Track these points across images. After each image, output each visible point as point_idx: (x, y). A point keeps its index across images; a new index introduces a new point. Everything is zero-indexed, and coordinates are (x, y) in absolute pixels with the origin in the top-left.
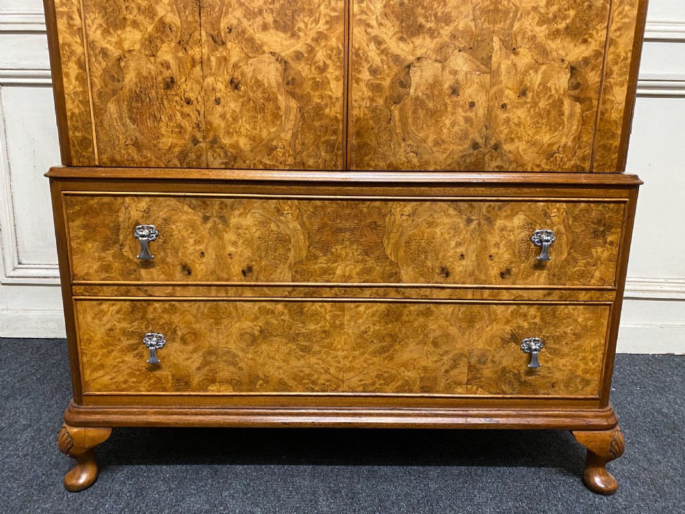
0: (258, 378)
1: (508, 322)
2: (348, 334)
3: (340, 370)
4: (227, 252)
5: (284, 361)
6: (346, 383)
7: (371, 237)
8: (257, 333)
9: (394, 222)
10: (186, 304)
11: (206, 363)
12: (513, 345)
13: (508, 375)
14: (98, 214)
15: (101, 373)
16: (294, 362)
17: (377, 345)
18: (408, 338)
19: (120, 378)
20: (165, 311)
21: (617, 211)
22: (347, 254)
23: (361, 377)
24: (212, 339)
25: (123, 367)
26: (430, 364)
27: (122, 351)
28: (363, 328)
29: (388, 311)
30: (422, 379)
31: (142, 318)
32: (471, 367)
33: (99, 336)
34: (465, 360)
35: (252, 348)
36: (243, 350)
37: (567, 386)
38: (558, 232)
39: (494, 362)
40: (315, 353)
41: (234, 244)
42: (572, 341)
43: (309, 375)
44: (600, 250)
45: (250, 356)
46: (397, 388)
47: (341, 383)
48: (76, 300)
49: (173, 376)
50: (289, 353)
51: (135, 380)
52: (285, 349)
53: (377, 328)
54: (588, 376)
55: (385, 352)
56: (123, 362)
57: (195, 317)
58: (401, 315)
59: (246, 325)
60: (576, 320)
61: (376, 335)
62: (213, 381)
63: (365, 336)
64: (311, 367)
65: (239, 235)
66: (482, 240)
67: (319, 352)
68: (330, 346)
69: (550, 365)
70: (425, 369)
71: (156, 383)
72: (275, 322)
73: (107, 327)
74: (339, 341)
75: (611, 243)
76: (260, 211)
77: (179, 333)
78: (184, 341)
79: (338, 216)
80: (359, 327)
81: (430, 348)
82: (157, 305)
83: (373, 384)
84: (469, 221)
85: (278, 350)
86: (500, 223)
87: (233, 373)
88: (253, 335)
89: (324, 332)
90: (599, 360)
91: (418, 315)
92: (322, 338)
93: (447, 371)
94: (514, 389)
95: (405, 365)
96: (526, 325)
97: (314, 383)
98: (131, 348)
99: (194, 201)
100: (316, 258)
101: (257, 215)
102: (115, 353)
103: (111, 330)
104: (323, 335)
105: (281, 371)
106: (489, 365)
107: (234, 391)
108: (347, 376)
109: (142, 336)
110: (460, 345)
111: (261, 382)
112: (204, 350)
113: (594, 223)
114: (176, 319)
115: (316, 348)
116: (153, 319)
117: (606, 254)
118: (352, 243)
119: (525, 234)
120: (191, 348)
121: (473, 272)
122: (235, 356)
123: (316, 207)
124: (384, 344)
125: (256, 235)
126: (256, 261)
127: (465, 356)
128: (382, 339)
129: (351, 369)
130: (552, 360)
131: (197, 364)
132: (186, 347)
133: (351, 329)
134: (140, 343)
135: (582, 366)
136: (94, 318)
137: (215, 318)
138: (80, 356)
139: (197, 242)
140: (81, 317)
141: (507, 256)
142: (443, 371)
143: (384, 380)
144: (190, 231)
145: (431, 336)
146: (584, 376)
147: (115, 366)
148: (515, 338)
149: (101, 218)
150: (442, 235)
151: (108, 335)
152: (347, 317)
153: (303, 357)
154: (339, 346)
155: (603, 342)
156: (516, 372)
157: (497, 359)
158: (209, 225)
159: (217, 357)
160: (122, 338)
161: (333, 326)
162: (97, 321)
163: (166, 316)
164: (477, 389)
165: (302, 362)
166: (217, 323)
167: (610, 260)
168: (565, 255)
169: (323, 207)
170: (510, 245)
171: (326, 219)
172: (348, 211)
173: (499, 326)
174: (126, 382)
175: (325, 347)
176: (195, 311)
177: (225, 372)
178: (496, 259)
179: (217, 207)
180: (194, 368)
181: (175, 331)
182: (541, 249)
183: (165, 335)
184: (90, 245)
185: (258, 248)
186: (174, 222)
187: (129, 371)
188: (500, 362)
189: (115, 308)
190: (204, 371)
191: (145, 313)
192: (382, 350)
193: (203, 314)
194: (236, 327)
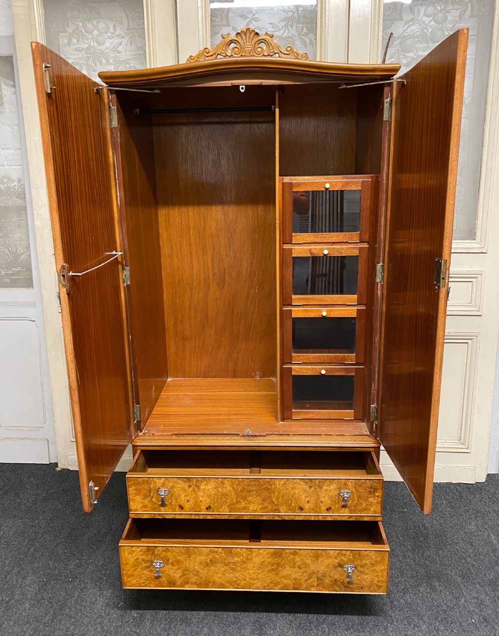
0: (210, 582)
1: (336, 558)
2: (255, 563)
3: (251, 579)
4: (199, 500)
5: (223, 574)
6: (255, 585)
7: (265, 494)
8: (209, 561)
9: (276, 487)
10: (174, 548)
11: (183, 575)
12: (339, 568)
13: (338, 583)
14: (142, 484)
15: (132, 578)
16: (227, 575)
17: (270, 568)
18: (285, 565)
19: (141, 581)
20: (164, 551)
21: (379, 483)
22: (255, 501)
23: (262, 583)
24: (187, 564)
25: (143, 576)
26: (297, 577)
27: (142, 568)
28: (262, 560)
29: (275, 552)
30: (293, 584)
31: (153, 554)
32: (318, 578)
33: (131, 562)
34: (315, 575)
35: (207, 568)
36: (202, 569)
37: (369, 588)
38: (352, 492)
39: (330, 576)
40: (238, 571)
41: (202, 496)
42: (370, 567)
43: (235, 581)
44: (372, 499)
45: (205, 572)
46: (281, 588)
47: (252, 585)
48: (121, 546)
49: (167, 580)
50: (225, 571)
51: (148, 582)
52: (223, 569)
53: (270, 560)
54: (380, 584)
55: (274, 571)
56: (143, 574)
57: (178, 553)
58: (281, 554)
59: (203, 558)
60: (371, 558)
61: (269, 563)
62: (187, 583)
63: (263, 564)
64: (236, 577)
65: (204, 493)
66: (317, 495)
67: (240, 571)
68: (246, 568)
69: (359, 578)
70: (295, 579)
71: (159, 583)
72: (218, 556)
73: (135, 558)
74: (250, 565)
75: (377, 496)
76: (214, 483)
77: (171, 561)
78: (173, 564)
79: (250, 485)
80: (260, 560)
81: (298, 570)
82: (159, 548)
83: (269, 586)
84: (311, 487)
85: (219, 570)
86: (325, 488)
87: (197, 580)
88: (206, 562)
89: (243, 561)
90: (385, 576)
91: (290, 554)
92: (241, 564)
93: (306, 580)
94: (341, 589)
95: (284, 577)
96: (345, 559)
97: (238, 585)
98: (148, 567)
99: (184, 479)
100: (240, 502)
101: (213, 485)
102: (139, 570)
103: (137, 559)
104: (242, 563)
105: (221, 579)
106: (328, 577)
107: (198, 588)
108: (255, 582)
109: (152, 562)
110: (313, 567)
111: (211, 584)
112: (182, 569)
113: (368, 488)
114: (169, 554)
115: (239, 569)
116: (158, 554)
117: (375, 501)
118: (257, 496)
119: (336, 492)
120: (176, 567)
121: (314, 508)
122: (198, 572)
123: (240, 481)
124: (273, 567)
125: (213, 493)
126: (212, 504)
127: (315, 573)
128: (273, 565)
129: (257, 579)
130: (360, 576)
131: (179, 575)
132: (174, 568)
133: (257, 560)
134: (151, 565)
135: (376, 579)
136: (128, 554)
137: (188, 555)
138: (122, 571)
139: (185, 496)
140: (122, 553)
141: (329, 502)
142: (304, 580)
143: (274, 584)
144: (183, 491)
145: (297, 564)
146: (378, 584)
147: (138, 576)
148: (340, 565)
149: (143, 486)
150: (298, 492)
151: (135, 561)
152: (254, 555)
153: (232, 573)
154: (250, 568)
155: (386, 568)
156: (342, 581)
157: (331, 575)
158: (191, 489)
159: (189, 572)
160: (143, 563)
161: (247, 559)
162: (130, 555)
163: (164, 553)
164: (322, 589)
165: (232, 575)
166: (189, 557)
167: (377, 503)
168: (356, 501)
169: (243, 481)
170: (331, 498)
171: (244, 486)
172: (254, 483)
173: (331, 560)
174: (144, 583)
175: (243, 568)
176: (178, 551)
177: (194, 579)
178: (324, 503)
179: (195, 481)
180: (178, 577)
181: (168, 560)
182: (344, 500)
183: (164, 561)
184: (138, 497)
185: (213, 498)
186: (176, 488)
187: (146, 578)
188: (333, 577)
189: (139, 549)
190: (182, 578)
191: (154, 552)
192: (273, 570)
193: (182, 552)
194: (199, 558)
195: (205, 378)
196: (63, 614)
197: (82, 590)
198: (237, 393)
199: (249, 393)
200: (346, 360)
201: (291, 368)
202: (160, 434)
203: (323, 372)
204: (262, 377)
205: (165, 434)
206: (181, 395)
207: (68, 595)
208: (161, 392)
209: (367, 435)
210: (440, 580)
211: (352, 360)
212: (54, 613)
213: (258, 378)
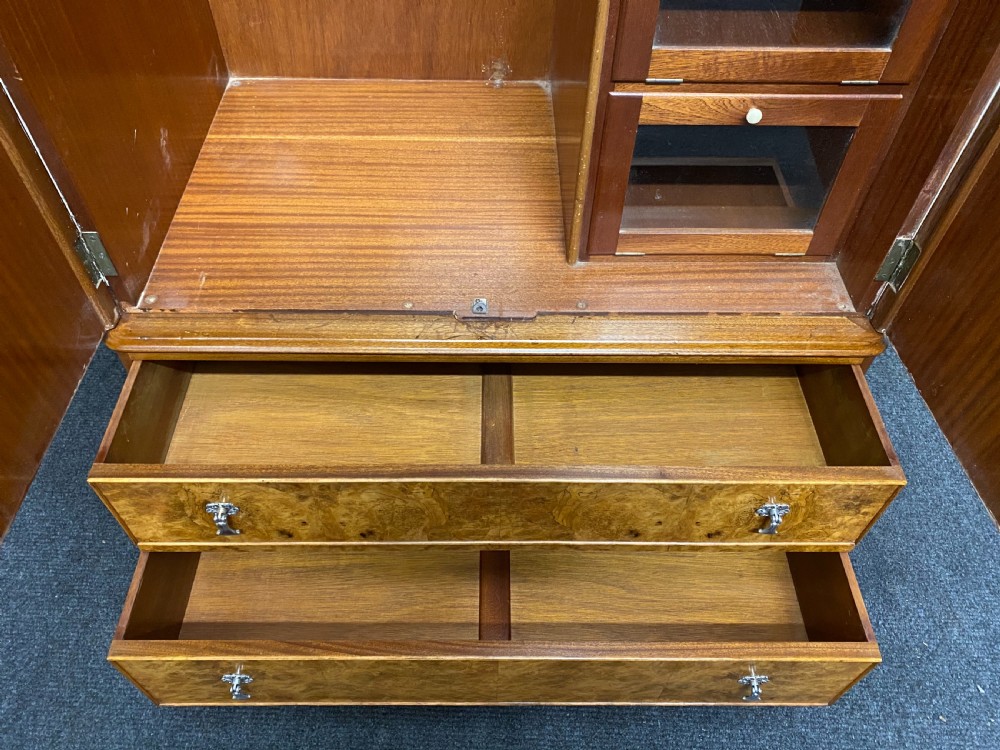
1: (726, 668)
2: (504, 676)
4: (337, 522)
5: (416, 688)
8: (376, 675)
9: (569, 498)
12: (728, 679)
14: (148, 495)
15: (174, 695)
16: (430, 689)
17: (543, 680)
20: (245, 664)
21: (887, 490)
22: (502, 522)
24: (318, 678)
27: (194, 684)
28: (523, 672)
31: (215, 667)
32: (667, 690)
33: (159, 677)
34: (660, 687)
35: (372, 682)
38: (796, 507)
39: (698, 688)
41: (345, 515)
42: (811, 678)
44: (847, 518)
45: (369, 685)
54: (820, 695)
56: (201, 689)
57: (287, 666)
60: (823, 668)
62: (324, 697)
63: (527, 676)
67: (464, 684)
68: (479, 681)
72: (400, 669)
73: (168, 672)
74: (489, 678)
75: (865, 513)
76: (378, 491)
77: (270, 675)
78: (277, 678)
79: (492, 493)
80: (518, 672)
85: (406, 683)
87: (349, 694)
88: (371, 676)
90: (840, 687)
93: (634, 692)
98: (210, 682)
99: (281, 486)
100: (459, 524)
102: (187, 685)
103: (174, 674)
104: (468, 676)
106: (692, 689)
109: (219, 677)
110: (658, 679)
112: (306, 683)
113: (848, 499)
116: (230, 668)
117: (854, 521)
120: (287, 682)
125: (376, 508)
126: (378, 527)
129: (508, 692)
130: (777, 687)
132: (282, 682)
133: (508, 673)
134: (217, 681)
136: (145, 669)
140: (127, 669)
141: (719, 523)
142: (629, 692)
143: (551, 697)
148: (733, 677)
149: (154, 497)
151: (170, 676)
153: (443, 686)
154: (490, 682)
155: (853, 678)
157: (703, 687)
158: (308, 502)
159: (326, 686)
160: (193, 678)
161: (483, 671)
162: (151, 670)
163: (248, 666)
165: (440, 689)
167: (857, 525)
168: (799, 522)
171: (472, 496)
173: (712, 671)
174: (209, 698)
175: (471, 681)
178: (704, 525)
179: (316, 490)
180: (297, 692)
181: (264, 674)
183: (251, 676)
184: (148, 518)
185: (380, 518)
186: (259, 501)
187: (211, 693)
189: (172, 663)
195: (341, 77)
196: (41, 697)
197: (85, 625)
198: (438, 139)
199: (473, 139)
200: (851, 72)
201: (641, 98)
202: (195, 309)
203: (755, 116)
204: (509, 77)
205: (211, 309)
206: (266, 144)
207: (53, 642)
208: (206, 130)
209: (849, 315)
210: (904, 579)
211: (872, 72)
212: (21, 695)
213: (498, 81)
